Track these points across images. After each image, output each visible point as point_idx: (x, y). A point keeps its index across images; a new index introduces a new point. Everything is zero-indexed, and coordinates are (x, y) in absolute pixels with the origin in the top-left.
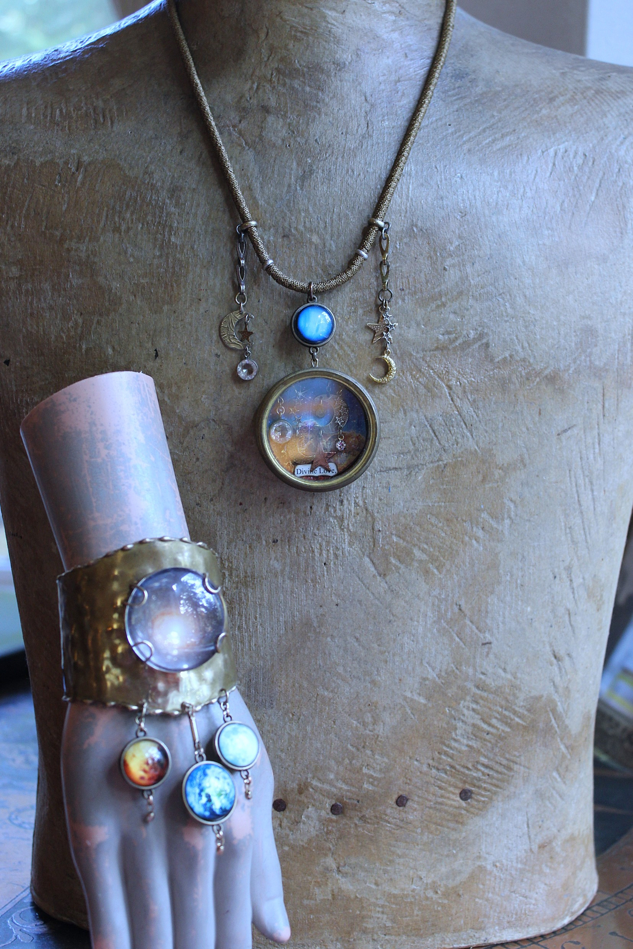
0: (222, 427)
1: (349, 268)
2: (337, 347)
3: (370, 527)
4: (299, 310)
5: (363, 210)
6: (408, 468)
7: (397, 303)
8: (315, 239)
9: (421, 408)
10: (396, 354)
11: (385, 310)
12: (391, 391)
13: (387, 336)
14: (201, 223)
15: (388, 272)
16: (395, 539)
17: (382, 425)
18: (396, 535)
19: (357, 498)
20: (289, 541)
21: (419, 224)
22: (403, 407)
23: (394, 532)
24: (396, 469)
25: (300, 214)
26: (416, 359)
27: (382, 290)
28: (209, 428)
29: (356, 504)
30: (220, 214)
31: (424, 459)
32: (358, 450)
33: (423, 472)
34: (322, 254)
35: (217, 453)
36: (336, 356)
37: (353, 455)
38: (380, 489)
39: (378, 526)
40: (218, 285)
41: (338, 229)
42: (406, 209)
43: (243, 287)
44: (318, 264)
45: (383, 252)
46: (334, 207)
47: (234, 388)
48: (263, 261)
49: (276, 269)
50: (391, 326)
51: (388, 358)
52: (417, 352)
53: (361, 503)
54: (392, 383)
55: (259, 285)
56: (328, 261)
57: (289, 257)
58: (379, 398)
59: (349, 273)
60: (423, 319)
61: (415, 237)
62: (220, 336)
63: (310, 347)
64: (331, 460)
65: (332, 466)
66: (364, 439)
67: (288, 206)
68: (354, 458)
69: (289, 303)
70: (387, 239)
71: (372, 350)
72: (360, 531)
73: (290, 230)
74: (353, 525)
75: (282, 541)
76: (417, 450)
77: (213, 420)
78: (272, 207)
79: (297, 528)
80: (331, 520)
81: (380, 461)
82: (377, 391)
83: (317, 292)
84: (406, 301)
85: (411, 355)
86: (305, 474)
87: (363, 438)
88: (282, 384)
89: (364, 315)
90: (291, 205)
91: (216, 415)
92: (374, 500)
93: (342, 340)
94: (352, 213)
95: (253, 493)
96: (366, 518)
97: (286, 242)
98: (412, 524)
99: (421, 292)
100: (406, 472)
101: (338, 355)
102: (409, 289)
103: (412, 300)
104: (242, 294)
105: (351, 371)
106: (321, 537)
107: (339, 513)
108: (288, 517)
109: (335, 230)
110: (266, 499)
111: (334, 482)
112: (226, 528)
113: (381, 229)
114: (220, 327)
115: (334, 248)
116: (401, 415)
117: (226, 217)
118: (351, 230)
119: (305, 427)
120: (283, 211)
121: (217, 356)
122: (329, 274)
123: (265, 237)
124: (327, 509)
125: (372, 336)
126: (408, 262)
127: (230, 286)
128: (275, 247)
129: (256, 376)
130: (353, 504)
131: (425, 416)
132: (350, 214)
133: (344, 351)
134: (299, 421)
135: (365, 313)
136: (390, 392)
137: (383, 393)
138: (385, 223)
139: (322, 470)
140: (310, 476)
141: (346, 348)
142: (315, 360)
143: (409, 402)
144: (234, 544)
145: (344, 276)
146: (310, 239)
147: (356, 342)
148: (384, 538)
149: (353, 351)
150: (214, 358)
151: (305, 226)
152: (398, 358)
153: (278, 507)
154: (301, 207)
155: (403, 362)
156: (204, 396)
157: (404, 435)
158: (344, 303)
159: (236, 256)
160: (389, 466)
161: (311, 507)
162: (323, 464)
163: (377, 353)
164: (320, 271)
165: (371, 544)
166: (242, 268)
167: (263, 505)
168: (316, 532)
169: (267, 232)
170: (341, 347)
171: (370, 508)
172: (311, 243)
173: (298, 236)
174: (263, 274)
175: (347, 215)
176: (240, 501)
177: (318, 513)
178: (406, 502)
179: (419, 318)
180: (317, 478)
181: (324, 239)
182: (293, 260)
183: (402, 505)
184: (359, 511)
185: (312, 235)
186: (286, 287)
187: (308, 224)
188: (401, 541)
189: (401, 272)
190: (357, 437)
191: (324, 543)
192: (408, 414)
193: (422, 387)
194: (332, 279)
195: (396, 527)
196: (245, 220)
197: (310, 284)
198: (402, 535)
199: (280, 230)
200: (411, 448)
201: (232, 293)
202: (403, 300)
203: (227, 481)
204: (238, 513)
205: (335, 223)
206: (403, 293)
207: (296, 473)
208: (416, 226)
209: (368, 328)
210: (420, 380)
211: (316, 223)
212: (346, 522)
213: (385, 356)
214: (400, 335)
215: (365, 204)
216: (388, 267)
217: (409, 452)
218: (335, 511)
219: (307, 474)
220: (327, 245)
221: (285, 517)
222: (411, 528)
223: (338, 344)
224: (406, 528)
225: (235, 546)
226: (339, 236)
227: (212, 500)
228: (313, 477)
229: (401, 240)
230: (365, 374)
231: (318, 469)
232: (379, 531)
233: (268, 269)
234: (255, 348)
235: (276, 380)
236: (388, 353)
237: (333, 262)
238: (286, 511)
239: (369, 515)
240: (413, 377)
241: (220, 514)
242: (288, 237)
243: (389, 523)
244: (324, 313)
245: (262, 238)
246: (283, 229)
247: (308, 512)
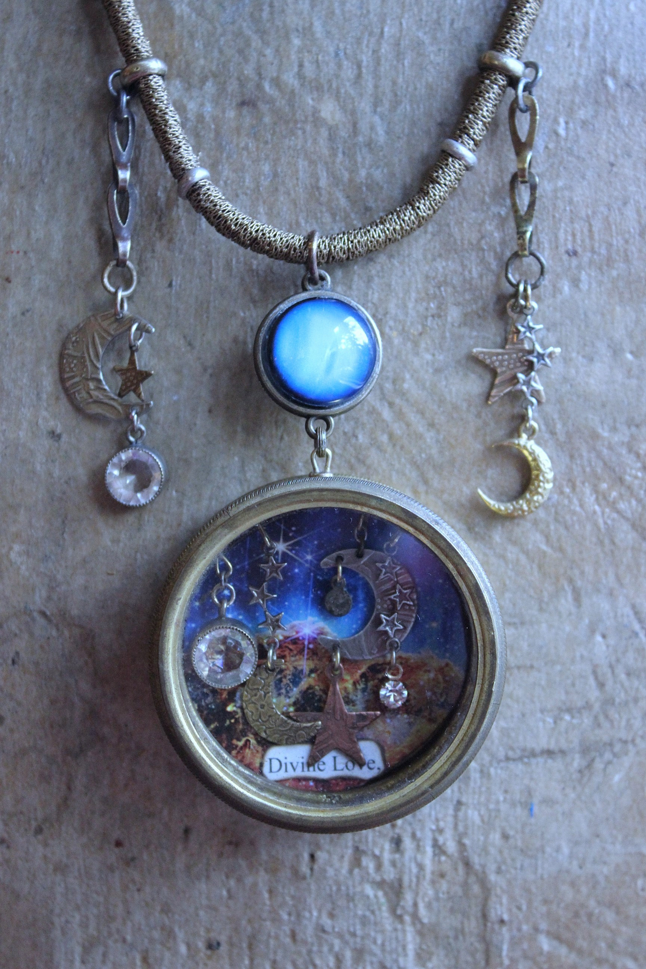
0: (66, 633)
1: (423, 192)
2: (386, 414)
3: (475, 910)
4: (278, 311)
5: (466, 29)
6: (585, 750)
7: (556, 290)
8: (329, 110)
9: (621, 585)
10: (553, 433)
11: (522, 311)
12: (538, 537)
13: (528, 383)
14: (13, 65)
15: (532, 205)
16: (545, 944)
17: (510, 631)
18: (549, 934)
19: (441, 831)
20: (250, 947)
21: (623, 70)
22: (571, 581)
23: (543, 926)
24: (549, 753)
25: (289, 41)
26: (610, 447)
27: (516, 255)
28: (31, 634)
29: (439, 849)
30: (68, 41)
31: (629, 726)
32: (442, 706)
33: (626, 761)
34: (350, 154)
35: (53, 702)
36: (385, 438)
37: (431, 720)
38: (504, 807)
39: (500, 908)
40: (58, 237)
41: (394, 83)
42: (586, 26)
43: (125, 247)
44: (336, 180)
45: (520, 147)
46: (383, 21)
47: (100, 523)
48: (179, 172)
49: (216, 194)
50: (541, 356)
51: (532, 445)
52: (614, 429)
53: (451, 847)
54: (541, 514)
55: (171, 240)
56: (363, 173)
57: (256, 161)
58: (503, 557)
59: (423, 207)
60: (631, 336)
61: (610, 103)
62: (62, 381)
63: (308, 417)
64: (367, 732)
65: (369, 750)
66: (461, 675)
67: (255, 20)
68: (434, 726)
69: (255, 291)
70: (531, 109)
71: (486, 424)
72: (448, 923)
73: (259, 87)
74: (429, 906)
75: (231, 944)
76: (609, 702)
77: (43, 614)
78: (211, 21)
79: (274, 912)
80: (369, 891)
81: (505, 732)
82: (498, 535)
83: (330, 260)
84: (584, 286)
85: (595, 436)
86: (291, 774)
87: (458, 672)
88: (224, 525)
89: (464, 323)
90: (265, 15)
91: (49, 598)
92: (486, 837)
93: (403, 394)
94: (434, 38)
95: (151, 815)
96: (465, 885)
97: (248, 121)
98: (592, 903)
99: (627, 260)
100: (577, 762)
101: (391, 436)
102: (593, 251)
103: (600, 283)
104: (121, 263)
105: (426, 482)
106: (340, 936)
107: (390, 874)
108: (249, 880)
109: (386, 84)
110: (187, 831)
111: (372, 806)
112: (78, 908)
113: (513, 81)
114: (61, 356)
115: (381, 136)
116: (566, 603)
117: (84, 50)
118: (429, 87)
119: (295, 641)
120: (239, 34)
121: (54, 436)
122: (367, 209)
123: (192, 106)
124: (356, 862)
125: (487, 383)
126: (589, 174)
127: (90, 242)
128: (217, 133)
129: (158, 494)
130: (429, 850)
131: (633, 607)
132: (427, 39)
133: (408, 425)
134: (276, 625)
135: (467, 320)
136: (535, 540)
137: (515, 543)
138: (527, 65)
139: (341, 761)
140: (306, 779)
141: (413, 417)
142: (321, 454)
143: (588, 569)
144: (101, 949)
145: (409, 215)
146: (316, 112)
147: (441, 402)
148: (515, 943)
149: (432, 425)
150: (47, 442)
151: (300, 76)
152: (560, 445)
153: (221, 855)
154: (292, 20)
155: (572, 457)
156: (17, 547)
157: (573, 661)
158: (407, 292)
159: (107, 159)
160: (531, 744)
161: (312, 857)
162: (346, 745)
163: (498, 433)
164: (343, 202)
165: (480, 956)
166: (123, 193)
167: (180, 847)
168: (327, 922)
169: (195, 93)
170: (400, 415)
171: (476, 860)
172: (317, 121)
173: (281, 103)
174: (182, 209)
175: (420, 43)
176: (116, 834)
177: (331, 872)
178: (576, 843)
179: (619, 334)
180: (325, 786)
181: (353, 113)
182: (266, 168)
183: (566, 850)
184: (447, 866)
185: (319, 100)
186: (243, 244)
187: (309, 70)
188: (563, 950)
189: (571, 202)
190: (441, 670)
191: (348, 954)
192: (585, 601)
193: (626, 527)
194: (374, 224)
195: (549, 913)
196: (131, 55)
197: (310, 238)
198: (566, 935)
199: (233, 86)
200: (594, 694)
201: (94, 263)
202: (575, 282)
203: (79, 783)
204: (111, 869)
205: (385, 67)
206: (574, 262)
207: (266, 769)
208: (614, 75)
209: (475, 360)
210: (622, 506)
211: (332, 65)
212: (408, 897)
213: (523, 439)
214: (565, 380)
215: (471, 11)
216: (533, 188)
217: (588, 706)
218: (379, 867)
219: (299, 773)
220: (363, 126)
221: (239, 880)
222: (590, 915)
223: (391, 405)
224: (576, 915)
225: (105, 955)
226: (396, 103)
227: (39, 831)
228: (317, 781)
229: (570, 112)
230: (466, 491)
231: (328, 759)
232: (502, 922)
233: (193, 193)
234: (159, 415)
235: (216, 506)
236: (532, 433)
237: (378, 175)
238: (243, 863)
239: (472, 879)
240: (602, 497)
241: (61, 869)
242: (254, 105)
243: (530, 903)
244: (351, 321)
245: (180, 109)
246: (242, 85)
247: (305, 869)
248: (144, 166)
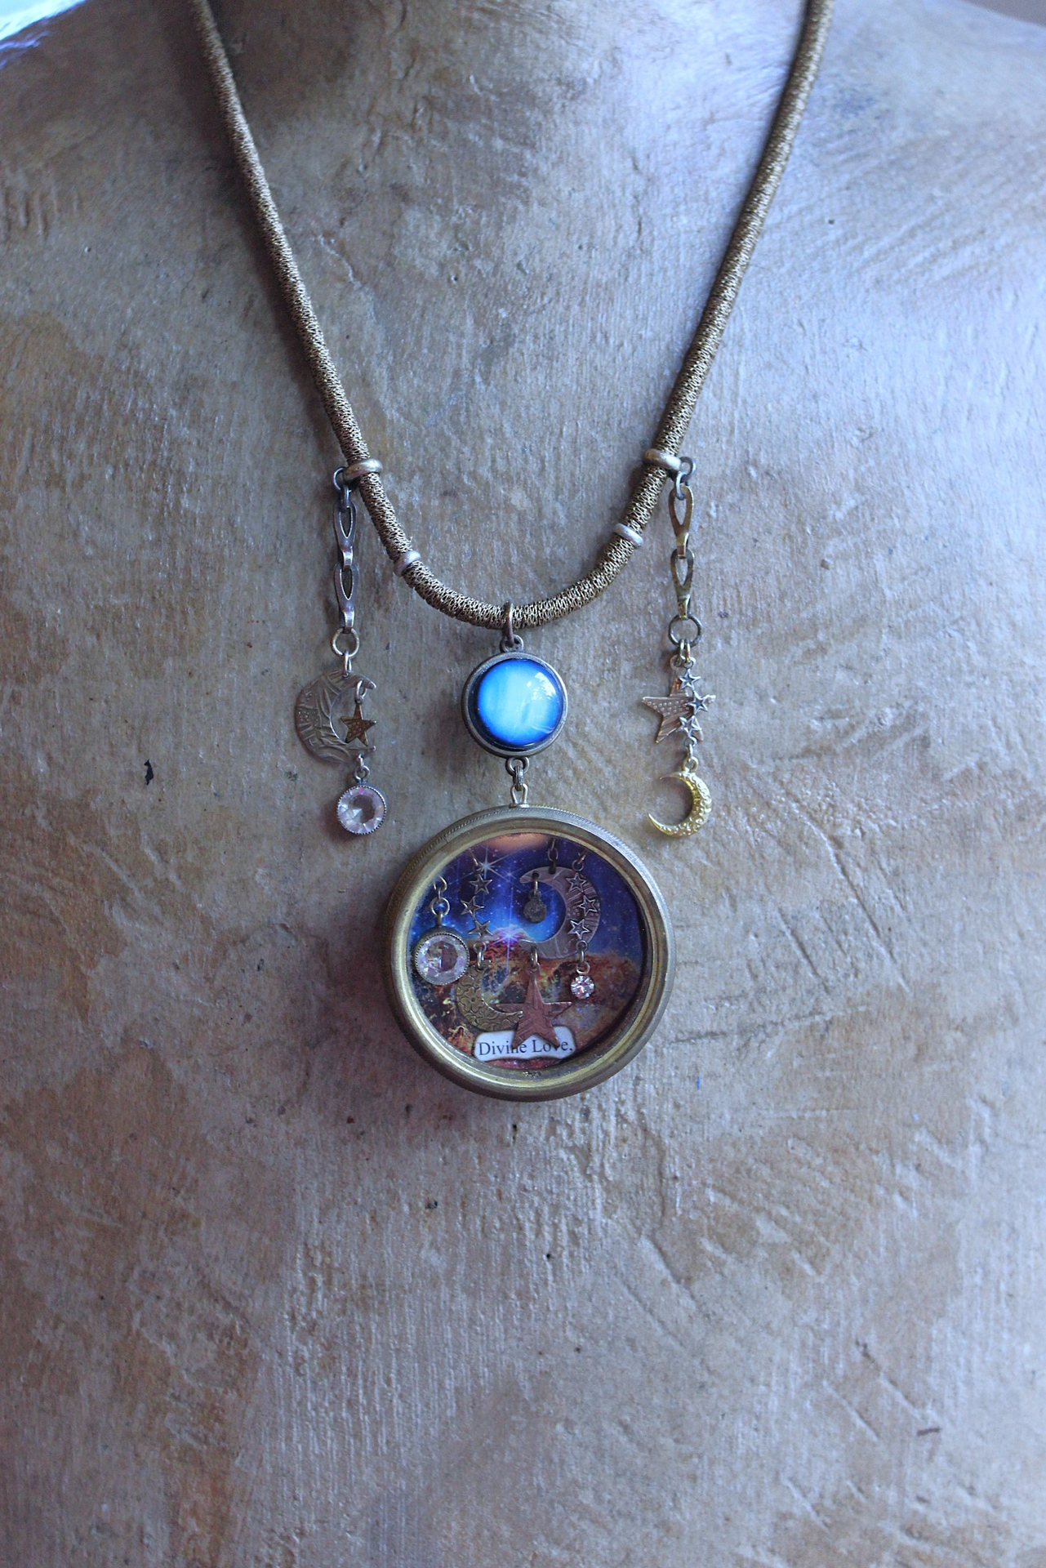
0: (304, 943)
1: (599, 568)
2: (571, 753)
3: (652, 1169)
4: (481, 670)
5: (631, 428)
6: (742, 1032)
7: (711, 646)
8: (518, 498)
9: (770, 892)
10: (710, 766)
11: (683, 665)
12: (700, 853)
13: (689, 725)
14: (250, 463)
15: (689, 576)
16: (712, 1196)
17: (679, 933)
18: (714, 1187)
19: (623, 1103)
20: (463, 1204)
21: (763, 460)
22: (728, 889)
23: (710, 1181)
24: (712, 1035)
25: (483, 440)
26: (758, 777)
27: (677, 618)
28: (274, 944)
29: (621, 1118)
30: (295, 441)
31: (779, 1011)
32: (623, 996)
33: (777, 1040)
34: (536, 535)
35: (293, 1001)
36: (570, 773)
37: (613, 1008)
38: (674, 1081)
39: (673, 1167)
40: (291, 609)
41: (572, 475)
42: (731, 424)
43: (350, 616)
44: (525, 557)
45: (679, 529)
46: (562, 423)
47: (332, 850)
48: (395, 555)
49: (426, 572)
50: (699, 703)
51: (693, 776)
52: (761, 762)
53: (632, 1115)
54: (702, 834)
55: (387, 610)
56: (548, 551)
57: (458, 542)
58: (671, 871)
59: (599, 580)
60: (774, 685)
61: (753, 490)
62: (297, 729)
63: (508, 758)
64: (561, 1020)
65: (563, 1034)
66: (638, 970)
67: (454, 423)
68: (615, 1014)
69: (459, 652)
70: (687, 497)
71: (654, 760)
72: (630, 1180)
73: (459, 479)
74: (613, 1166)
75: (447, 1204)
76: (761, 990)
77: (284, 926)
78: (417, 424)
79: (483, 1174)
80: (563, 1154)
81: (675, 1018)
82: (666, 853)
83: (523, 626)
84: (734, 643)
85: (746, 768)
86: (498, 1055)
87: (635, 967)
88: (442, 849)
89: (634, 676)
90: (462, 419)
91: (289, 914)
92: (661, 1107)
93: (585, 736)
94: (605, 436)
95: (378, 1095)
96: (644, 1148)
97: (449, 509)
98: (751, 1161)
99: (769, 619)
100: (736, 1041)
101: (575, 771)
102: (741, 613)
103: (748, 640)
104: (347, 630)
105: (605, 809)
106: (539, 1194)
107: (580, 1140)
108: (461, 1149)
109: (565, 476)
110: (408, 1108)
111: (567, 1078)
112: (316, 1175)
113: (672, 474)
114: (296, 708)
115: (562, 520)
116: (724, 908)
117: (310, 450)
118: (601, 477)
119: (499, 945)
120: (441, 434)
121: (291, 776)
122: (552, 581)
123: (402, 496)
124: (552, 1131)
125: (655, 726)
126: (736, 549)
127: (319, 612)
128: (424, 519)
129: (380, 824)
130: (613, 1119)
131: (780, 910)
132: (599, 437)
133: (590, 762)
134: (484, 932)
135: (636, 673)
136: (697, 856)
137: (680, 859)
138: (683, 460)
139: (540, 1044)
140: (511, 1060)
141: (593, 755)
142: (518, 788)
143: (742, 879)
144: (336, 1211)
145: (588, 587)
146: (507, 500)
147: (617, 742)
148: (686, 1196)
149: (609, 761)
150: (285, 781)
151: (493, 469)
152: (716, 776)
153: (437, 1128)
154: (485, 423)
155: (727, 786)
156: (260, 871)
157: (731, 957)
158: (587, 650)
159: (332, 542)
160: (697, 1027)
161: (515, 1127)
162: (544, 1031)
163: (664, 766)
164: (531, 575)
165: (657, 1208)
166: (347, 571)
167: (402, 1122)
168: (528, 1182)
169: (405, 485)
170: (582, 753)
171: (652, 1127)
172: (509, 508)
173: (478, 492)
174: (396, 584)
175: (593, 441)
176: (347, 1113)
177: (530, 1140)
178: (736, 1110)
179: (764, 682)
180: (528, 1066)
181: (538, 500)
182: (466, 548)
183: (728, 1117)
184: (628, 1133)
185: (510, 489)
186: (451, 615)
187: (501, 465)
188: (727, 1201)
189: (722, 572)
190: (621, 966)
191: (546, 1209)
192: (740, 906)
193: (773, 843)
194: (558, 595)
195: (714, 1170)
196: (352, 457)
197: (506, 608)
198: (729, 1188)
199: (436, 479)
200: (749, 984)
201: (322, 629)
202: (727, 640)
203: (316, 1071)
204: (344, 1142)
205: (564, 461)
206: (726, 623)
207: (477, 1052)
208: (755, 465)
209: (645, 706)
210: (769, 826)
211: (520, 460)
212: (596, 1159)
213: (686, 773)
214: (720, 721)
215: (635, 413)
216: (691, 563)
217: (744, 994)
218: (571, 1134)
219: (504, 1054)
220: (547, 511)
221: (453, 1149)
222: (749, 1171)
223: (575, 745)
224: (738, 1171)
225: (339, 1216)
226: (574, 492)
227: (282, 1111)
228: (519, 1061)
229: (720, 497)
230: (639, 816)
231: (529, 1042)
232: (675, 1178)
233: (408, 573)
234: (380, 757)
235: (429, 833)
236: (693, 767)
237: (560, 552)
238: (457, 1134)
239: (649, 1142)
240: (752, 818)
241: (301, 1143)
242: (455, 495)
243: (698, 1161)
244: (540, 676)
245: (394, 499)
246: (444, 478)
247: (508, 1138)
248: (363, 547)
